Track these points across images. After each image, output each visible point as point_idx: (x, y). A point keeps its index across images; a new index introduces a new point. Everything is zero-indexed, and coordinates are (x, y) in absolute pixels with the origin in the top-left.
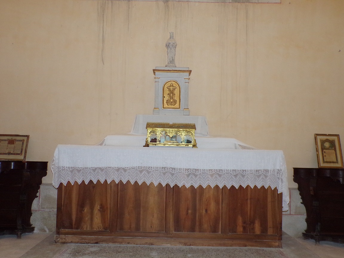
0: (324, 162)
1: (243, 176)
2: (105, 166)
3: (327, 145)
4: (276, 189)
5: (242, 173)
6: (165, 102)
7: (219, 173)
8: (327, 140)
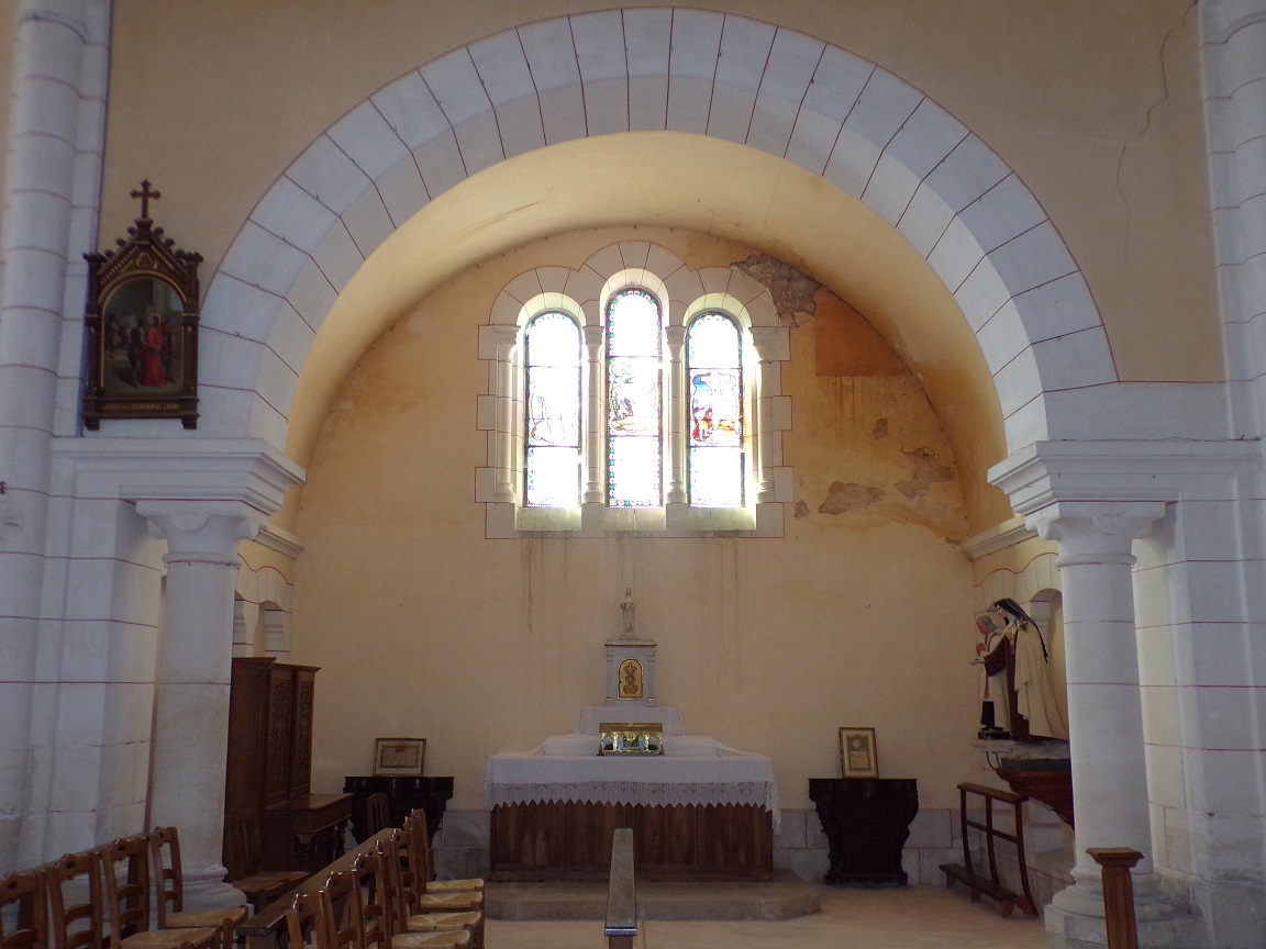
0: (850, 769)
1: (723, 791)
2: (551, 782)
3: (856, 744)
4: (763, 806)
5: (722, 788)
6: (622, 689)
7: (692, 788)
8: (857, 737)
